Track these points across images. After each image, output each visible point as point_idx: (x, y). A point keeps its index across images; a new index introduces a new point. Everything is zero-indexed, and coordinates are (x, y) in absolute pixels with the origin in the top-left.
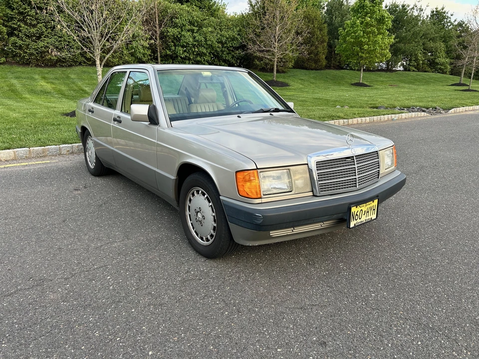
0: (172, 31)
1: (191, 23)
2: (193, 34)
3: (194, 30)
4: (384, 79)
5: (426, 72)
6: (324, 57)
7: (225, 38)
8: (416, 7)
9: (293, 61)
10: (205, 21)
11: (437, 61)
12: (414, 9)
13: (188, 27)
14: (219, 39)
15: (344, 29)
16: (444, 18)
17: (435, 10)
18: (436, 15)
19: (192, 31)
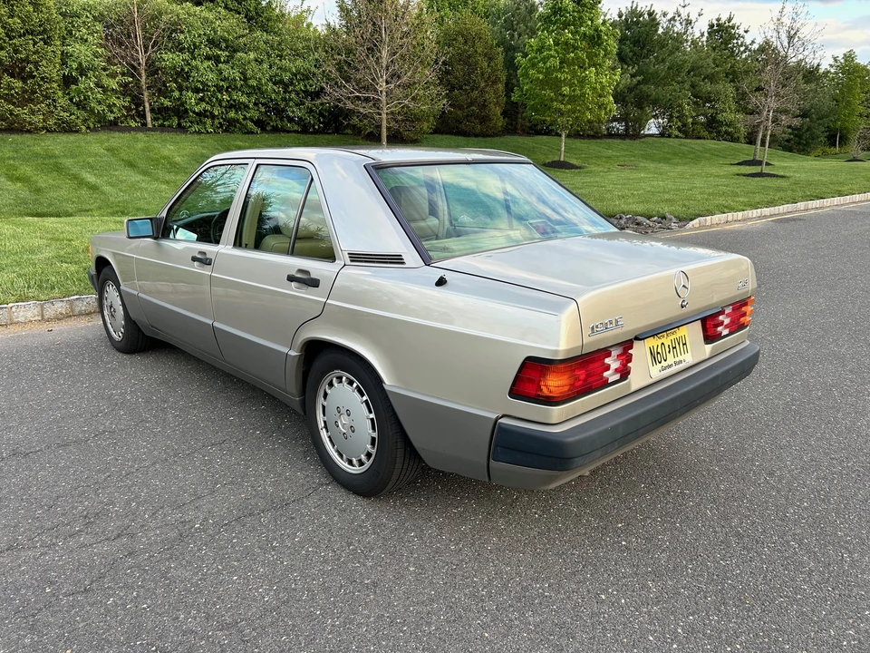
0: (170, 59)
1: (212, 43)
2: (217, 66)
3: (219, 56)
4: (614, 154)
5: (699, 138)
6: (498, 111)
7: (288, 74)
8: (679, 16)
9: (431, 118)
10: (241, 40)
11: (720, 117)
12: (675, 21)
13: (206, 50)
14: (277, 75)
15: (525, 55)
16: (733, 37)
17: (715, 22)
18: (718, 31)
19: (217, 60)
